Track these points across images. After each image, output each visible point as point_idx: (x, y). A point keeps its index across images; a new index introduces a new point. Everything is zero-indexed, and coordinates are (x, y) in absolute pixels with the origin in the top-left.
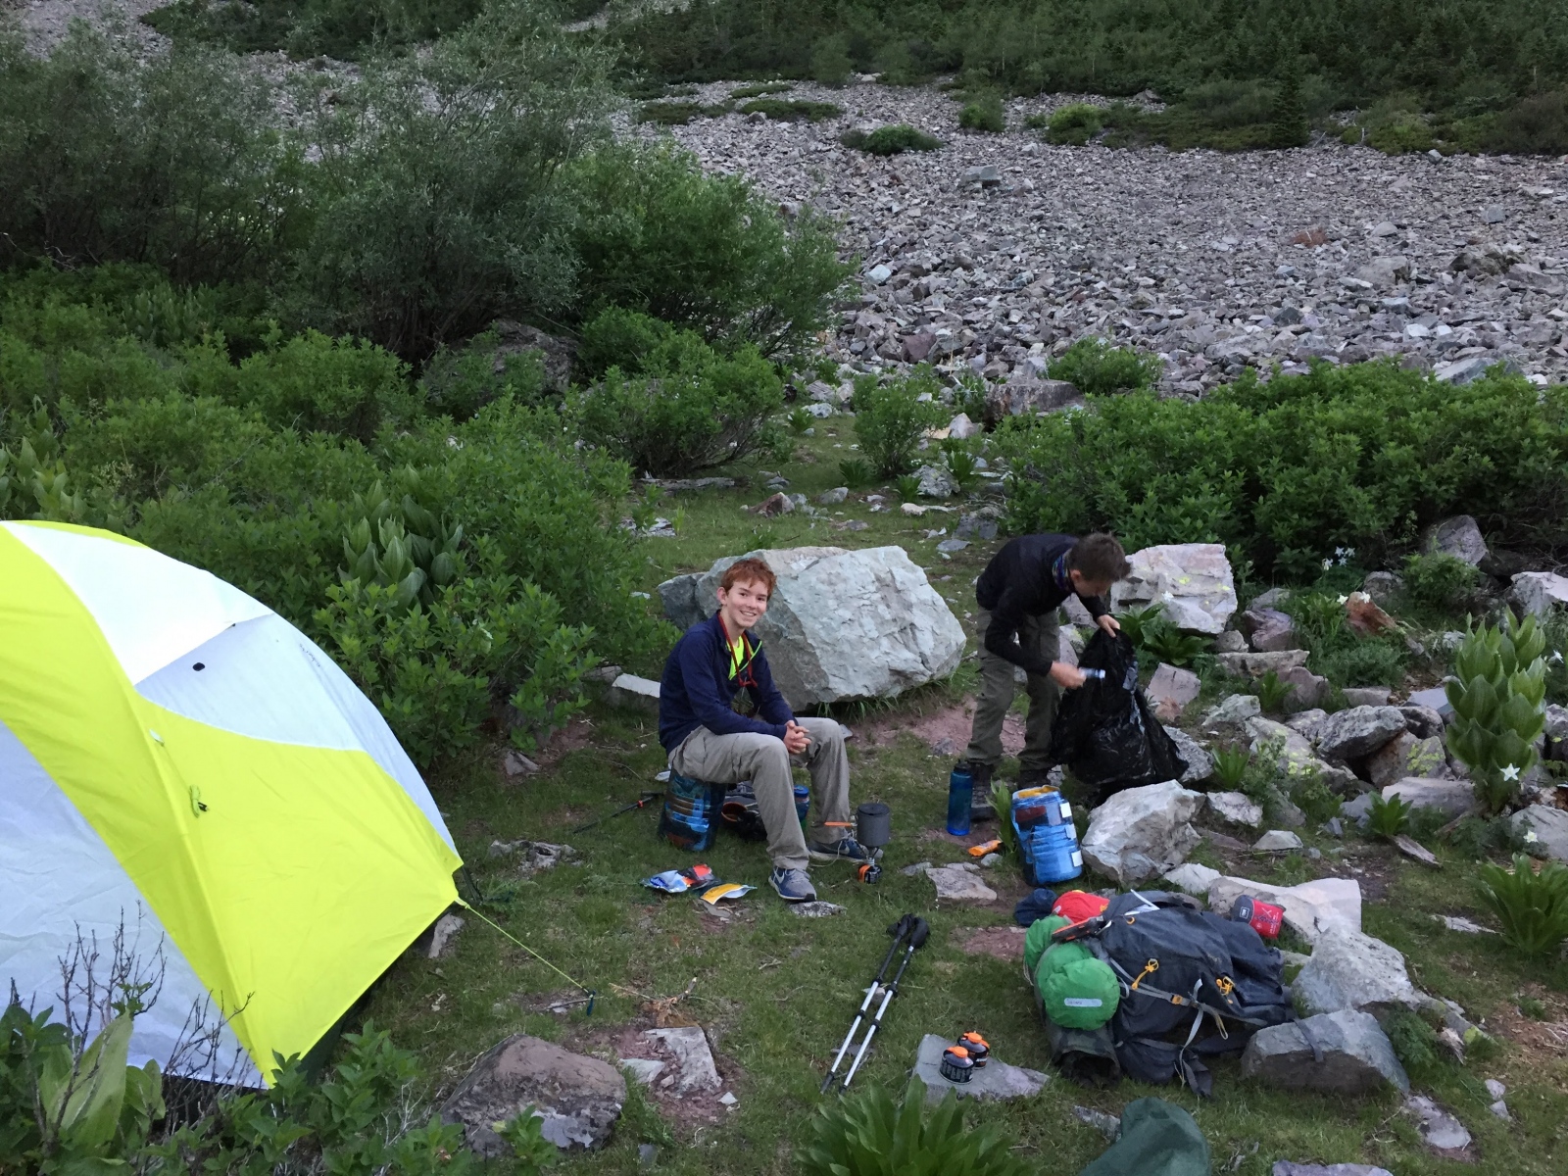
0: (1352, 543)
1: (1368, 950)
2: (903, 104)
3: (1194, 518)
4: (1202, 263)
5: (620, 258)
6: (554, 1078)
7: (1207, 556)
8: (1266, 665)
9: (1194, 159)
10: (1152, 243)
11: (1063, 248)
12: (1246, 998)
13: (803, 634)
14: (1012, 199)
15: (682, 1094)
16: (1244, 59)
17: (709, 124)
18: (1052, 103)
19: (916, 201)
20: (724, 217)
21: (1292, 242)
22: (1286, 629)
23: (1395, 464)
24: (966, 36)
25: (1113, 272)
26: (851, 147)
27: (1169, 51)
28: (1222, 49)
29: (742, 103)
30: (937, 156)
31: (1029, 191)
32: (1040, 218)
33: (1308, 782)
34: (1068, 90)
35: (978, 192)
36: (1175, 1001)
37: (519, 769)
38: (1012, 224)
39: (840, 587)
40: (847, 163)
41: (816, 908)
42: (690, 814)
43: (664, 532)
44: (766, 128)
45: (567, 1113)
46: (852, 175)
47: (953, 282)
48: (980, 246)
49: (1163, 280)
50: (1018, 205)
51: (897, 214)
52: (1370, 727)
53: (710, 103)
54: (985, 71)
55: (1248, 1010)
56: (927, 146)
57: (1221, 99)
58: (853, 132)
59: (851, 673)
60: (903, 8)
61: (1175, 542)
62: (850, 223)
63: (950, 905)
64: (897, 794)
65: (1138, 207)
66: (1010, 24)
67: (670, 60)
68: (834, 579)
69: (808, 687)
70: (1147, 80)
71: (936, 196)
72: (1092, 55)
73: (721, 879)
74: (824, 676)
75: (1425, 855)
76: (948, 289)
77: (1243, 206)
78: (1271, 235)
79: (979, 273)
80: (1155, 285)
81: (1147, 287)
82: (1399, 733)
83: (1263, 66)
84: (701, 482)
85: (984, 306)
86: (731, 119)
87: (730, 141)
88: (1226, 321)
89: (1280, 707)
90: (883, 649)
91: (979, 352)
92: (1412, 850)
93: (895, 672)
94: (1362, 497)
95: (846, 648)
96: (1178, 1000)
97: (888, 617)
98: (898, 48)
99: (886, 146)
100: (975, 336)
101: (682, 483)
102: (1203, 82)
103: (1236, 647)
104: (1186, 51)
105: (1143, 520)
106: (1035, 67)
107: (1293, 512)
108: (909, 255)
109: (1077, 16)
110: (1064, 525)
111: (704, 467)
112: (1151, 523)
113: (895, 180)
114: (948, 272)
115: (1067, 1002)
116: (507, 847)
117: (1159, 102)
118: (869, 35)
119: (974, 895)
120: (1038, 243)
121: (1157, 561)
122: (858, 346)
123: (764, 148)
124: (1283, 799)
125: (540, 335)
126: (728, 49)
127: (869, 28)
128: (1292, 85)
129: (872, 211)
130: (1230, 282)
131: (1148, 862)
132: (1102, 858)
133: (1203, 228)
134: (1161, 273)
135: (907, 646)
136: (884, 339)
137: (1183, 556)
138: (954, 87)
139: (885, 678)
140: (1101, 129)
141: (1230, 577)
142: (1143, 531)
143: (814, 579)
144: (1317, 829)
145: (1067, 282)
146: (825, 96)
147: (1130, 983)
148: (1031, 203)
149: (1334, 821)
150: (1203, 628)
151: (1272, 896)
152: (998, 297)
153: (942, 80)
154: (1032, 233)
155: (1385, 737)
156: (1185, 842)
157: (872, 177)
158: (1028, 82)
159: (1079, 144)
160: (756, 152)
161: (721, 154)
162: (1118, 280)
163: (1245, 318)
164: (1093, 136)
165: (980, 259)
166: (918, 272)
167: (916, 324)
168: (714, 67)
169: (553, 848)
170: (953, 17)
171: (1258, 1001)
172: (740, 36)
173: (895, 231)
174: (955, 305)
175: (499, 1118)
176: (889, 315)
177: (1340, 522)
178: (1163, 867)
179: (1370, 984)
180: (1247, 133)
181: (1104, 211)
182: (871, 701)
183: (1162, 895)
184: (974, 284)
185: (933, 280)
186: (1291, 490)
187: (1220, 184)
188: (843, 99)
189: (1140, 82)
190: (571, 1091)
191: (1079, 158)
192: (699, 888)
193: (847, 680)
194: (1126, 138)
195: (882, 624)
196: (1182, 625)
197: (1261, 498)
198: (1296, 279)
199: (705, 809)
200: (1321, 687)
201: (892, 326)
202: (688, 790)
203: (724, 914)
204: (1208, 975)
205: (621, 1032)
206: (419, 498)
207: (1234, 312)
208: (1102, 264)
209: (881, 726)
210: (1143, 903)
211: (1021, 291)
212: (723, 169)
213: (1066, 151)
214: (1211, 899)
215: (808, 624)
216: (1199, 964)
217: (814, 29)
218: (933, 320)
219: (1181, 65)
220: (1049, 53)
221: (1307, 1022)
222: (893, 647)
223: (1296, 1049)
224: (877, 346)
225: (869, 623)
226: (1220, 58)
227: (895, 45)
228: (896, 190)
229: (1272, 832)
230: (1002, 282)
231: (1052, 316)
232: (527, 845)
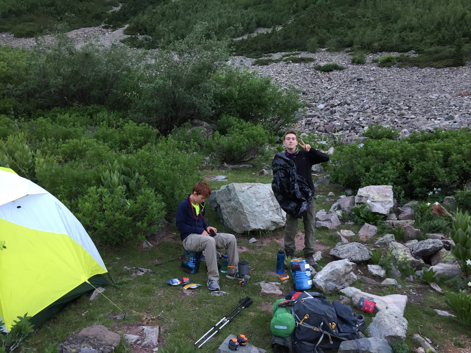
0: (440, 186)
1: (395, 318)
2: (334, 57)
3: (385, 178)
4: (425, 102)
5: (231, 101)
6: (95, 338)
7: (386, 189)
8: (399, 225)
9: (427, 71)
10: (410, 96)
11: (380, 98)
12: (341, 330)
13: (243, 209)
14: (366, 84)
15: (142, 347)
16: (444, 40)
17: (275, 65)
18: (381, 55)
19: (336, 85)
20: (263, 89)
21: (457, 95)
22: (410, 213)
23: (455, 161)
24: (354, 36)
25: (395, 105)
26: (317, 70)
27: (419, 38)
28: (437, 37)
29: (285, 58)
30: (344, 72)
31: (372, 81)
32: (374, 89)
33: (405, 263)
34: (387, 51)
35: (355, 82)
36: (315, 330)
37: (147, 246)
38: (365, 91)
39: (258, 195)
40: (315, 75)
41: (218, 293)
42: (189, 262)
43: (225, 180)
44: (292, 65)
45: (95, 348)
46: (317, 78)
47: (343, 109)
48: (354, 98)
49: (411, 107)
50: (368, 86)
51: (329, 89)
52: (431, 246)
53: (275, 59)
54: (360, 46)
55: (340, 334)
56: (341, 69)
57: (436, 52)
58: (318, 66)
59: (258, 222)
60: (336, 29)
61: (379, 185)
62: (314, 92)
63: (265, 295)
64: (264, 260)
65: (407, 85)
66: (368, 32)
67: (265, 47)
68: (256, 193)
69: (244, 226)
70: (412, 47)
71: (342, 84)
72: (394, 40)
73: (191, 282)
74: (248, 222)
75: (439, 289)
76: (342, 111)
77: (442, 84)
78: (450, 93)
79: (352, 106)
80: (408, 109)
81: (406, 109)
82: (441, 248)
83: (451, 41)
84: (241, 166)
85: (352, 116)
86: (281, 63)
87: (281, 69)
88: (429, 119)
89: (402, 238)
90: (270, 215)
91: (348, 130)
92: (435, 288)
93: (273, 222)
94: (442, 171)
95: (257, 214)
96: (316, 329)
97: (273, 205)
98: (333, 40)
99: (328, 69)
100: (348, 125)
101: (235, 166)
102: (430, 47)
103: (393, 219)
104: (425, 38)
105: (369, 178)
106: (376, 44)
107: (420, 176)
108: (331, 101)
109: (390, 29)
110: (347, 179)
111: (244, 162)
112: (371, 179)
113: (330, 79)
114: (342, 106)
115: (275, 327)
116: (129, 269)
117: (416, 53)
118: (325, 37)
119: (274, 292)
120: (372, 97)
121: (369, 190)
122: (311, 128)
123: (290, 71)
124: (394, 268)
125: (205, 124)
126: (281, 43)
127: (325, 35)
128: (459, 47)
129: (322, 89)
130: (434, 108)
131: (334, 285)
132: (318, 283)
133: (427, 92)
134: (411, 105)
135: (278, 214)
136: (319, 126)
137: (379, 189)
138: (350, 51)
139: (269, 224)
140: (396, 62)
141: (392, 196)
142: (369, 181)
143: (249, 192)
144: (405, 279)
145: (380, 108)
146: (311, 55)
147: (299, 322)
148: (372, 85)
149: (411, 276)
150: (381, 212)
151: (373, 299)
152: (357, 113)
153: (346, 49)
154: (371, 94)
155: (435, 250)
156: (350, 279)
157: (323, 78)
158: (373, 49)
159: (389, 67)
160: (288, 72)
161: (277, 73)
162: (396, 108)
163: (435, 119)
164: (394, 64)
165: (353, 102)
166: (333, 106)
167: (330, 121)
168: (277, 48)
169: (145, 270)
170: (351, 31)
171: (344, 331)
172: (285, 39)
173: (328, 94)
174: (343, 116)
175: (74, 348)
176: (322, 119)
177: (436, 180)
178: (339, 287)
179: (390, 329)
180: (444, 62)
181: (396, 87)
182: (264, 231)
183: (317, 294)
184: (350, 109)
185: (337, 108)
186: (419, 169)
187: (435, 78)
188: (316, 56)
189: (410, 48)
190: (100, 342)
191: (389, 71)
192: (183, 284)
193: (257, 224)
194: (405, 65)
195: (270, 207)
196: (374, 211)
197: (409, 171)
198: (456, 107)
199: (193, 260)
200: (417, 233)
201: (322, 122)
202: (188, 254)
203: (188, 293)
204: (326, 321)
205: (132, 326)
206: (126, 165)
207: (432, 117)
208: (392, 103)
209: (267, 239)
210: (309, 296)
211: (364, 111)
212: (277, 77)
213: (385, 69)
214: (353, 299)
215: (245, 206)
216: (323, 317)
217: (308, 36)
218: (335, 120)
219: (423, 42)
220: (381, 40)
221: (359, 340)
222: (273, 214)
223: (353, 349)
224: (317, 128)
225: (266, 207)
226: (436, 40)
227: (332, 39)
228: (330, 82)
229: (387, 279)
230: (359, 109)
231: (373, 118)
232: (137, 268)
